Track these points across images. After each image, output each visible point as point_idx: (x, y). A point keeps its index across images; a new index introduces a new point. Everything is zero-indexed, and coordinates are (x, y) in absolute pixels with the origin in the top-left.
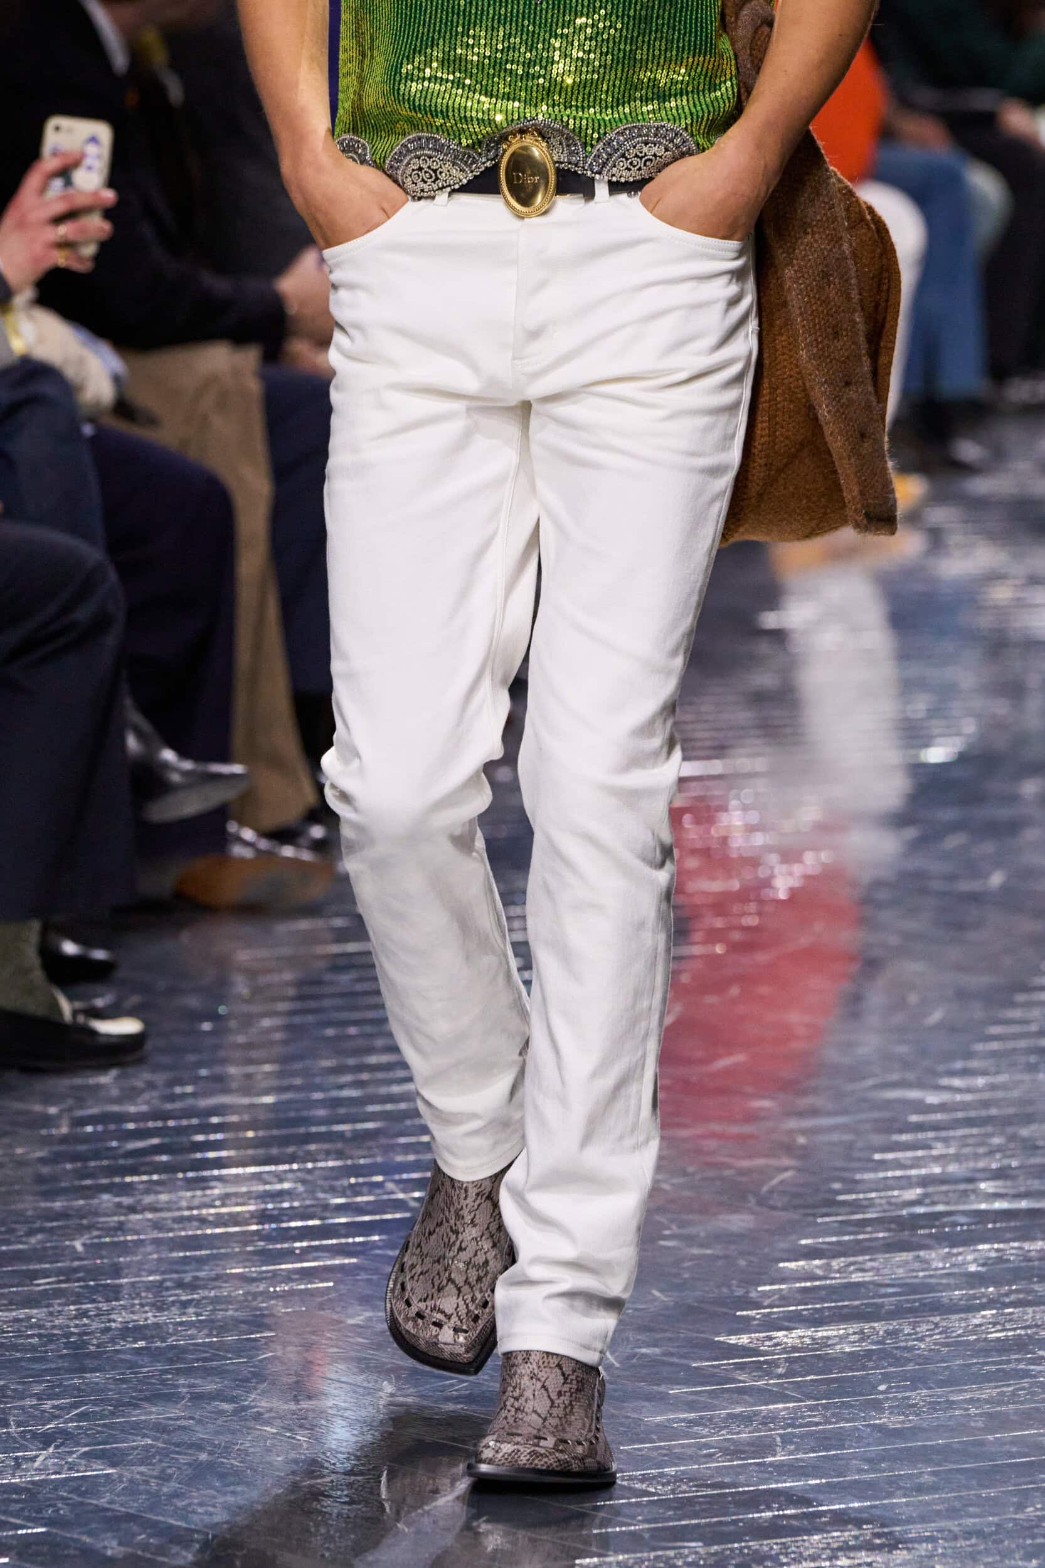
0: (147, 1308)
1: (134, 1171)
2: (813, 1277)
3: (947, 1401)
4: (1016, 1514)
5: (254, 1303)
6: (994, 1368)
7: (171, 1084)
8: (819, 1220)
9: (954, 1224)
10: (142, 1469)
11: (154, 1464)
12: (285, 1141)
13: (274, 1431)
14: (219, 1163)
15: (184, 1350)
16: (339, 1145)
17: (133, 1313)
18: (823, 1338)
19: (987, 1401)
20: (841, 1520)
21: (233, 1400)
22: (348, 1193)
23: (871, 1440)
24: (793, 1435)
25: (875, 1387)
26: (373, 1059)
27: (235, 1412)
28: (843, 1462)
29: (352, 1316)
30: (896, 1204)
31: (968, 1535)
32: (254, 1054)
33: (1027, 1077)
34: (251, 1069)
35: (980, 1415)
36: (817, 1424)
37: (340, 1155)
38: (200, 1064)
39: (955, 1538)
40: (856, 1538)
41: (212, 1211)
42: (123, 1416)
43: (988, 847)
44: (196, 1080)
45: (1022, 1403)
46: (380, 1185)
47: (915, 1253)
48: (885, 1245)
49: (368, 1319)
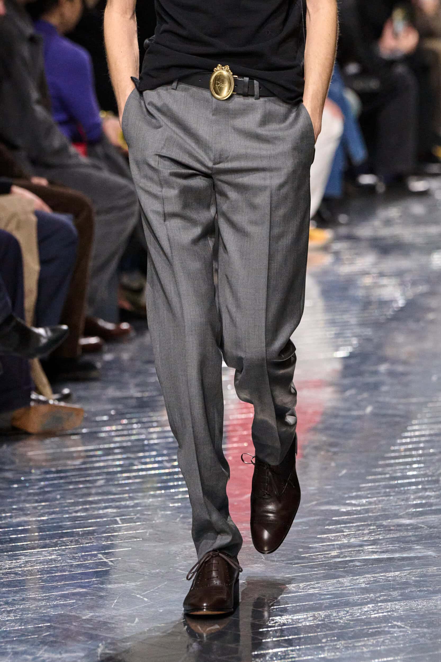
3: (353, 646)
5: (40, 611)
6: (374, 630)
8: (294, 566)
9: (354, 566)
12: (51, 537)
14: (23, 548)
15: (9, 632)
16: (77, 538)
18: (297, 619)
19: (371, 645)
21: (32, 654)
22: (81, 559)
25: (321, 640)
26: (91, 499)
29: (85, 615)
30: (328, 558)
32: (37, 498)
33: (385, 498)
34: (36, 505)
35: (368, 652)
36: (295, 658)
37: (77, 542)
38: (13, 503)
41: (20, 569)
43: (365, 395)
44: (11, 510)
45: (387, 646)
46: (95, 555)
47: (338, 580)
48: (323, 576)
49: (92, 616)
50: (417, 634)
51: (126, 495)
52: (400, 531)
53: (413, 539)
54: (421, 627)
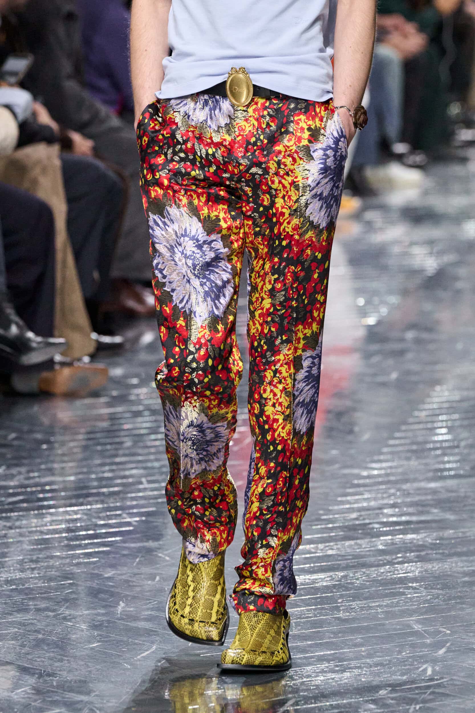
0: (16, 571)
1: (12, 511)
2: (310, 552)
3: (368, 606)
4: (398, 655)
5: (64, 568)
6: (389, 591)
7: (29, 472)
8: (314, 527)
9: (373, 528)
10: (13, 642)
11: (19, 640)
12: (78, 497)
13: (72, 624)
14: (50, 507)
15: (32, 589)
16: (102, 498)
17: (10, 573)
18: (314, 579)
19: (386, 606)
20: (321, 659)
21: (54, 611)
22: (106, 519)
23: (334, 624)
24: (300, 622)
25: (337, 600)
26: (118, 460)
27: (54, 616)
28: (322, 634)
29: (107, 573)
30: (347, 520)
31: (376, 665)
32: (66, 458)
33: (405, 463)
34: (64, 465)
35: (382, 612)
36: (311, 617)
37: (102, 502)
38: (41, 464)
39: (371, 666)
40: (327, 667)
41: (45, 528)
42: (5, 619)
43: (390, 362)
44: (39, 470)
45: (401, 607)
46: (120, 515)
47: (355, 541)
48: (342, 538)
49: (114, 574)
50: (431, 595)
51: (152, 457)
52: (419, 494)
53: (431, 502)
54: (435, 589)
